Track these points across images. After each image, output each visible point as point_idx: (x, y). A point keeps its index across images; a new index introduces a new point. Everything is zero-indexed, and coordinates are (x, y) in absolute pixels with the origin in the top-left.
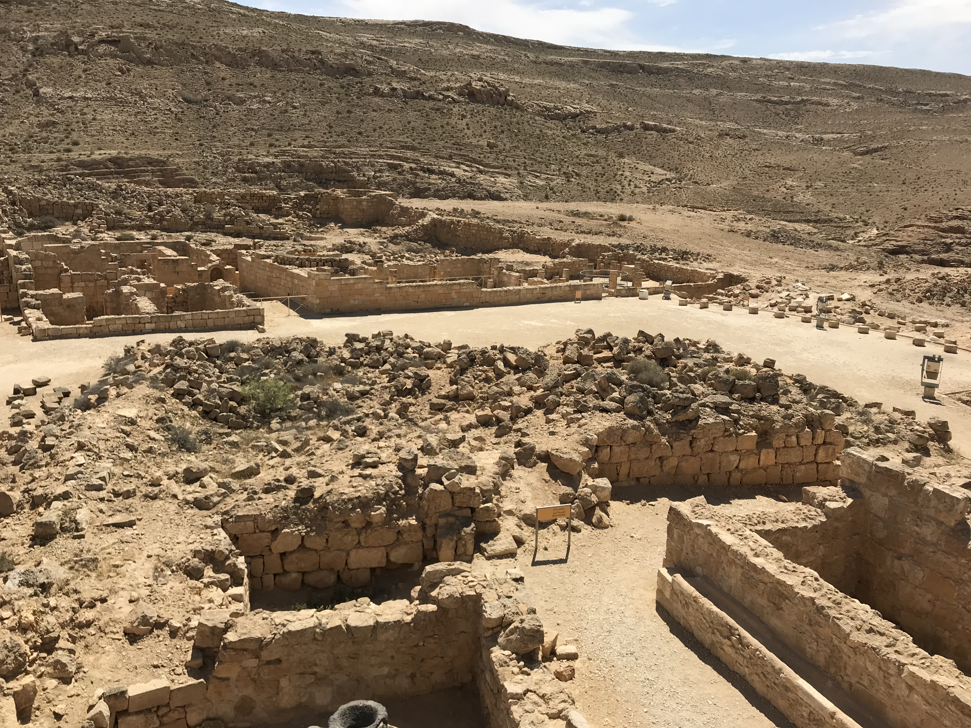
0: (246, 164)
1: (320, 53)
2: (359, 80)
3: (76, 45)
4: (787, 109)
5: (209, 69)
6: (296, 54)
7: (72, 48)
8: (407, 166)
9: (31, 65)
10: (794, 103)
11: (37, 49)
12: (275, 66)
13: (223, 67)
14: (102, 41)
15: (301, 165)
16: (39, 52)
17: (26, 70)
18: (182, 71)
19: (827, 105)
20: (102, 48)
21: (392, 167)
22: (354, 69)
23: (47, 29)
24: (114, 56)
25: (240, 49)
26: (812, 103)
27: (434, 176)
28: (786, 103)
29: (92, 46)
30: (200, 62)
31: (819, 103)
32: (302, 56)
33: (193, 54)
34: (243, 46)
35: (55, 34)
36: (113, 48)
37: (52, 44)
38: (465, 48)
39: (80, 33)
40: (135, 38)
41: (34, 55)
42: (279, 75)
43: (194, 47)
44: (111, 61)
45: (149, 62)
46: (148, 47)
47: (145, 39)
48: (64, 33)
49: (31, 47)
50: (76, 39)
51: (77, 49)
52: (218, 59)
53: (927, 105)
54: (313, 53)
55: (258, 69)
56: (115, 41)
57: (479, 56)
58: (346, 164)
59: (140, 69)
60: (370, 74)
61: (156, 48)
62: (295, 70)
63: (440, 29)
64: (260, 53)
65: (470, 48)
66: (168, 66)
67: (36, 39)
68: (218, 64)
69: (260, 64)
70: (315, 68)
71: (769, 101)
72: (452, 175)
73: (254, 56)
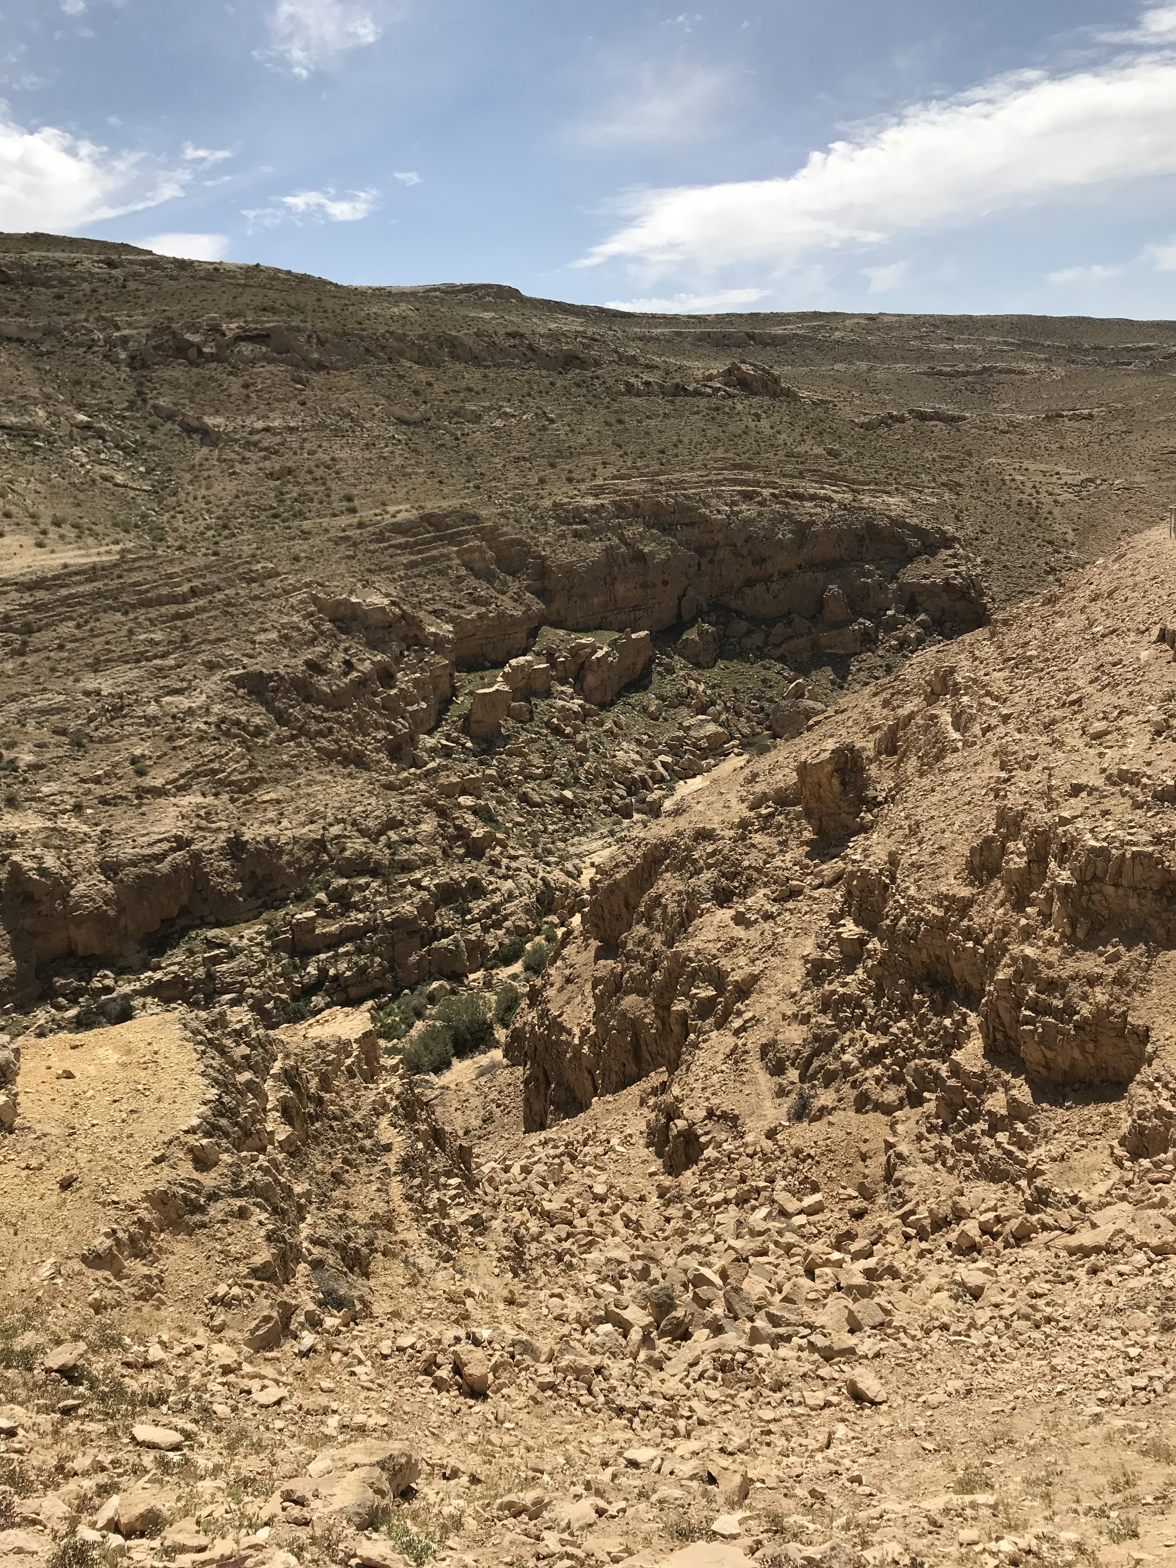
0: (568, 511)
1: (523, 336)
2: (591, 373)
3: (196, 347)
4: (968, 383)
5: (400, 371)
6: (495, 340)
8: (766, 492)
9: (142, 385)
10: (975, 373)
11: (133, 358)
12: (478, 360)
13: (416, 366)
14: (238, 338)
15: (637, 505)
16: (139, 362)
17: (141, 393)
18: (370, 376)
19: (1022, 373)
20: (245, 349)
21: (748, 497)
22: (574, 357)
23: (130, 325)
24: (272, 360)
25: (420, 337)
26: (1000, 372)
27: (808, 504)
28: (964, 374)
29: (227, 346)
30: (383, 361)
31: (1010, 371)
32: (503, 342)
33: (366, 350)
35: (149, 331)
36: (264, 349)
37: (153, 348)
39: (193, 328)
40: (286, 330)
41: (134, 368)
42: (491, 374)
43: (362, 338)
44: (272, 368)
45: (322, 366)
46: (308, 341)
47: (297, 330)
48: (163, 329)
49: (121, 355)
50: (190, 338)
51: (200, 353)
52: (401, 353)
53: (1129, 364)
56: (259, 336)
58: (687, 497)
59: (318, 378)
61: (319, 343)
62: (504, 364)
64: (450, 341)
66: (345, 370)
67: (121, 340)
68: (406, 362)
69: (457, 358)
70: (528, 359)
71: (941, 373)
72: (830, 500)
73: (442, 345)
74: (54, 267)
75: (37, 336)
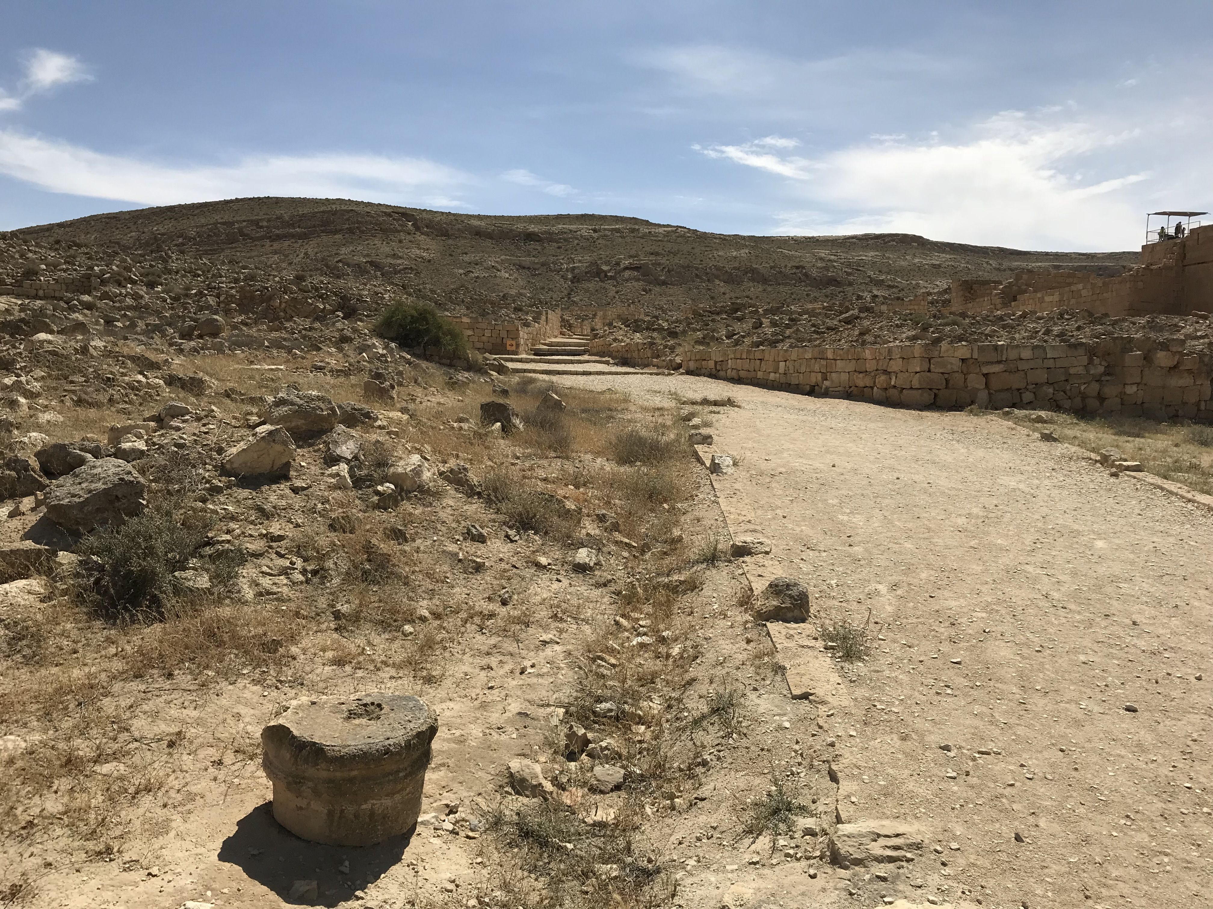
1: (803, 268)
2: (841, 289)
3: (605, 272)
5: (710, 286)
6: (783, 270)
7: (602, 275)
9: (572, 290)
11: (574, 277)
12: (765, 281)
13: (722, 284)
14: (626, 268)
16: (576, 279)
17: (569, 294)
18: (690, 289)
20: (627, 274)
22: (836, 280)
23: (580, 261)
24: (637, 280)
25: (734, 268)
29: (619, 272)
30: (703, 281)
32: (788, 271)
33: (697, 275)
34: (737, 265)
35: (587, 264)
36: (636, 273)
37: (586, 273)
38: (924, 259)
39: (607, 263)
40: (652, 264)
41: (573, 282)
42: (770, 289)
43: (697, 269)
44: (635, 284)
45: (664, 283)
46: (662, 270)
47: (659, 264)
48: (594, 264)
49: (570, 276)
50: (605, 268)
51: (606, 276)
52: (717, 277)
54: (797, 268)
55: (751, 284)
56: (636, 267)
57: (939, 266)
59: (657, 289)
60: (850, 284)
61: (669, 271)
62: (783, 284)
63: (893, 241)
64: (753, 271)
65: (928, 258)
66: (677, 285)
67: (573, 269)
68: (717, 282)
69: (753, 280)
70: (800, 280)
73: (747, 273)
74: (565, 233)
75: (537, 266)
